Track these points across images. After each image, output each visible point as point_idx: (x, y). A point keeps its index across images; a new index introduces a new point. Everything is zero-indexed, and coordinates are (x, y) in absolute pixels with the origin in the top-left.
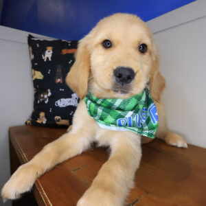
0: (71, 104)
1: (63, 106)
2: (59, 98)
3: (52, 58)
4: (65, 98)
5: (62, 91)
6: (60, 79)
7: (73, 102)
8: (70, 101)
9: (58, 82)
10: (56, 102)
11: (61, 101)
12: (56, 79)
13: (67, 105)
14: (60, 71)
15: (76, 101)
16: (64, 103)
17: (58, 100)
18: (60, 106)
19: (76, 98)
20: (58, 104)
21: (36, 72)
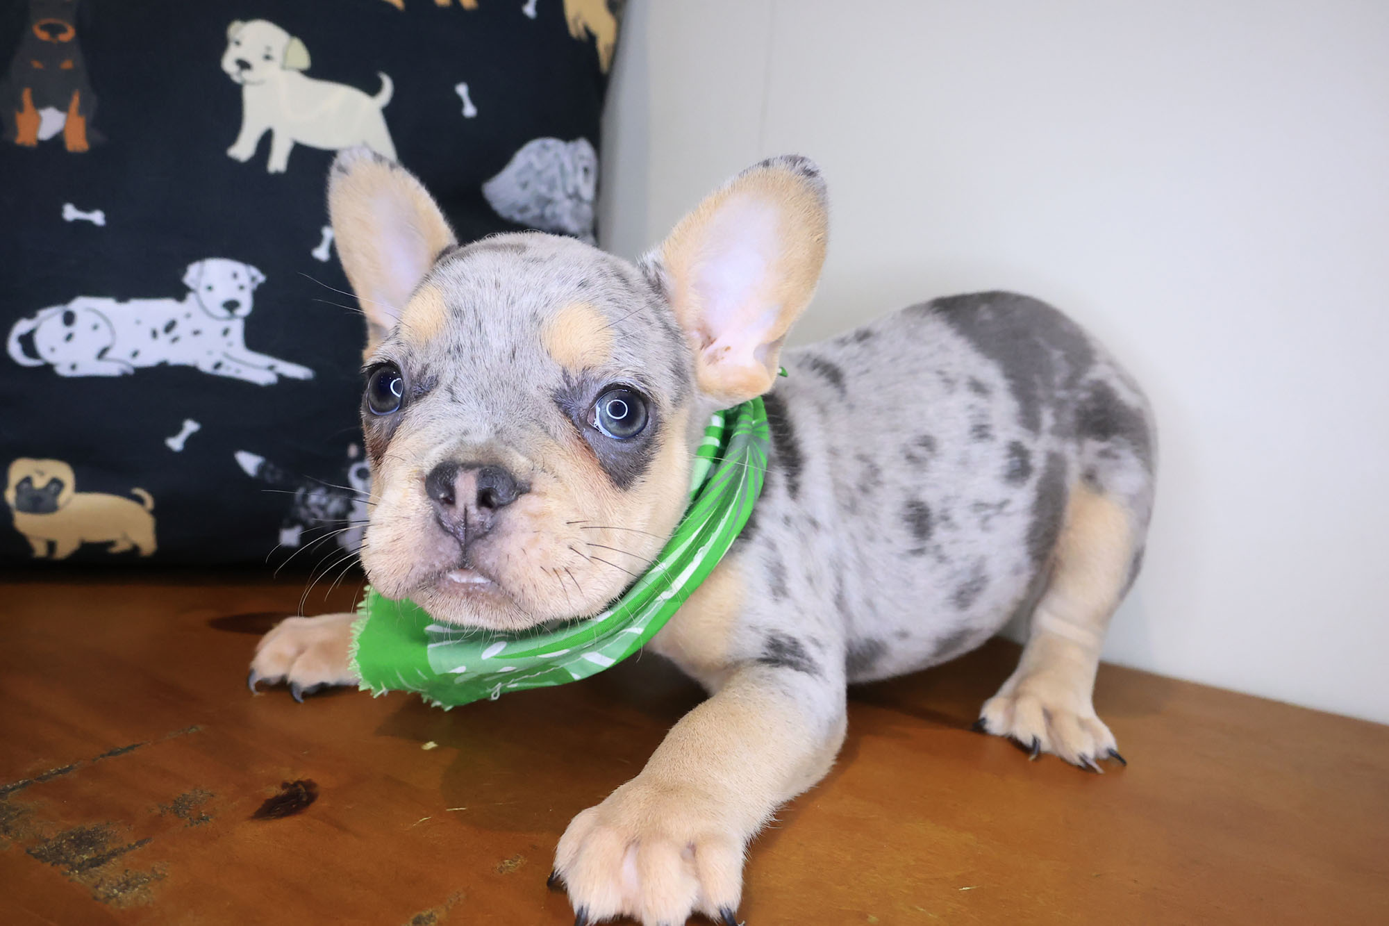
0: (178, 355)
1: (90, 367)
2: (60, 293)
4: (123, 297)
5: (89, 224)
6: (62, 107)
7: (196, 333)
8: (170, 327)
9: (42, 143)
10: (22, 327)
11: (69, 319)
12: (21, 108)
13: (135, 354)
14: (68, 35)
15: (225, 324)
16: (102, 340)
17: (43, 313)
18: (63, 370)
19: (231, 306)
20: (41, 344)
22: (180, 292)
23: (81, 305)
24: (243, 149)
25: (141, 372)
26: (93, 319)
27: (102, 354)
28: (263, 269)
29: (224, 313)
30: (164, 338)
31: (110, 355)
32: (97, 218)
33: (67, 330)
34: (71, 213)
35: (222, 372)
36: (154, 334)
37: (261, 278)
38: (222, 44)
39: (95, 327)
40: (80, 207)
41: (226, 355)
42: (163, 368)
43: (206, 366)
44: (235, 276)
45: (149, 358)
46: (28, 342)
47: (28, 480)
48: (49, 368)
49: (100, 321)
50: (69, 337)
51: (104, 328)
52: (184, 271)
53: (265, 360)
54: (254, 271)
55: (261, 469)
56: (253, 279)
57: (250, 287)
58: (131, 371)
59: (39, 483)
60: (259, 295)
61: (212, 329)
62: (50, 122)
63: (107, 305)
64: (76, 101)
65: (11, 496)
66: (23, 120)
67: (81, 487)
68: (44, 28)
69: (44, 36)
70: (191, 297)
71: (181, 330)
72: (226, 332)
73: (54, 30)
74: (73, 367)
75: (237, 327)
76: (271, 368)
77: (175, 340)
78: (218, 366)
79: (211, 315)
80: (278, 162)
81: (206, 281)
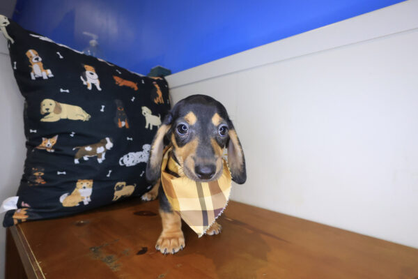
0: (142, 160)
1: (131, 164)
2: (126, 152)
4: (135, 152)
6: (124, 121)
7: (144, 156)
8: (141, 156)
9: (122, 127)
10: (121, 159)
11: (128, 156)
12: (119, 122)
13: (137, 161)
14: (123, 110)
15: (148, 155)
16: (133, 159)
17: (124, 156)
18: (127, 165)
19: (148, 151)
20: (124, 161)
21: (64, 106)
22: (142, 150)
23: (130, 154)
24: (147, 127)
26: (132, 156)
27: (133, 162)
32: (131, 139)
33: (127, 158)
34: (128, 139)
36: (139, 157)
38: (141, 110)
40: (129, 137)
42: (141, 163)
45: (139, 162)
46: (122, 161)
47: (118, 186)
48: (125, 166)
50: (128, 160)
58: (137, 164)
59: (120, 186)
62: (123, 124)
63: (133, 154)
64: (126, 120)
65: (115, 189)
66: (119, 124)
67: (126, 185)
69: (119, 110)
70: (144, 151)
73: (121, 109)
74: (129, 165)
77: (142, 158)
79: (146, 153)
80: (151, 128)
81: (145, 148)
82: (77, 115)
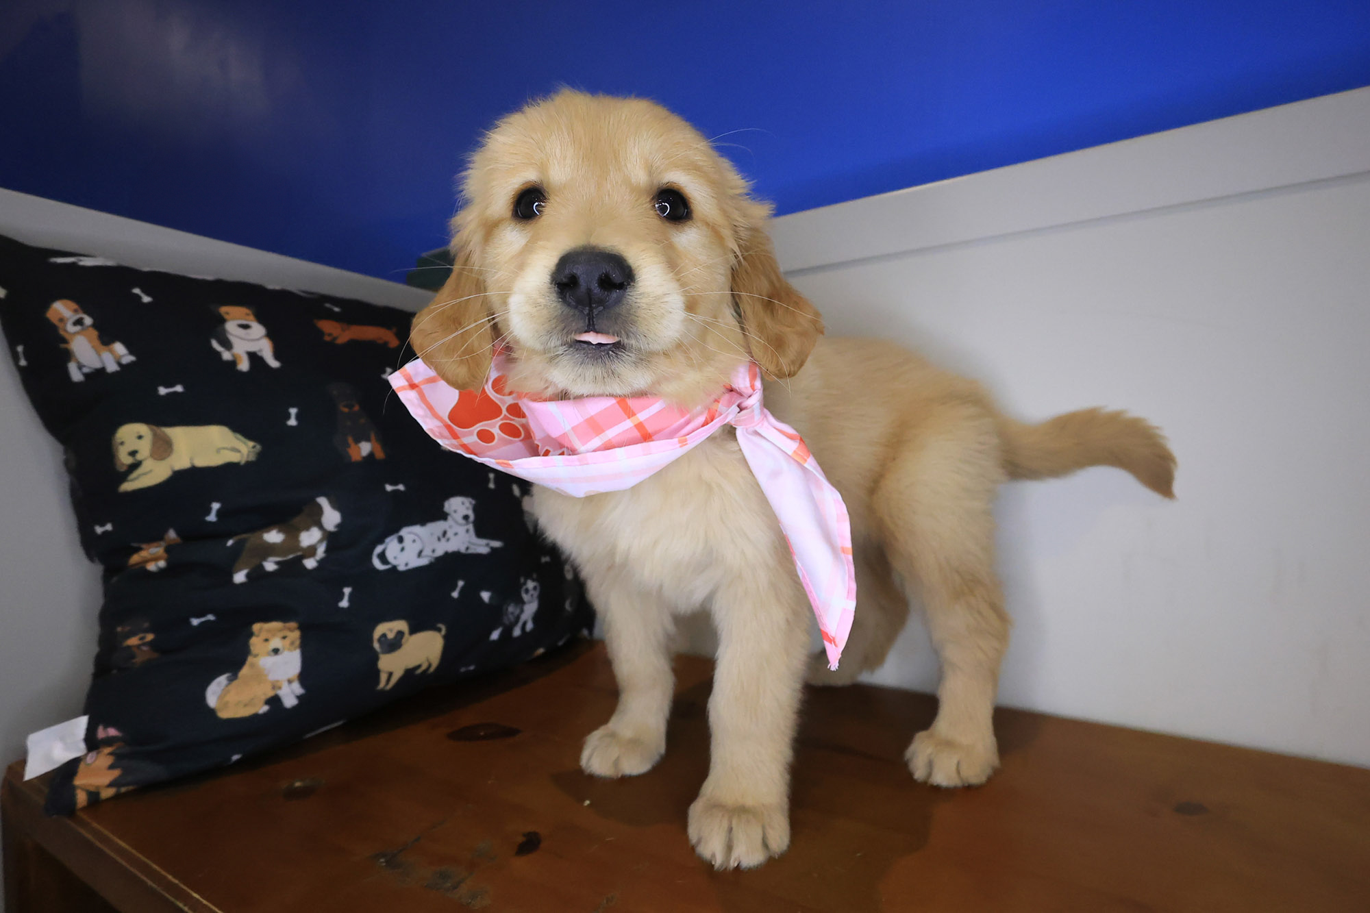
0: (453, 547)
3: (277, 356)
5: (398, 491)
6: (368, 440)
7: (456, 534)
8: (445, 533)
9: (364, 458)
10: (379, 549)
11: (401, 540)
12: (349, 446)
13: (433, 551)
14: (357, 408)
15: (466, 527)
16: (417, 547)
17: (388, 540)
18: (402, 568)
19: (466, 517)
20: (390, 555)
21: (178, 434)
23: (405, 532)
25: (438, 559)
26: (412, 537)
27: (420, 554)
28: (473, 497)
29: (464, 522)
30: (443, 540)
31: (423, 554)
32: (401, 487)
33: (399, 546)
34: (389, 488)
35: (470, 551)
36: (439, 539)
37: (474, 502)
39: (414, 541)
40: (392, 484)
41: (470, 542)
42: (446, 554)
43: (463, 550)
44: (463, 503)
46: (382, 557)
47: (384, 635)
48: (394, 568)
49: (416, 538)
50: (403, 549)
51: (418, 542)
52: (443, 506)
53: (484, 542)
54: (470, 500)
55: (491, 598)
56: (471, 503)
57: (471, 507)
58: (433, 560)
59: (391, 636)
60: (476, 509)
61: (461, 530)
62: (365, 448)
63: (417, 529)
64: (373, 436)
65: (377, 647)
66: (352, 450)
67: (414, 630)
68: (346, 406)
69: (346, 410)
70: (449, 518)
71: (449, 534)
72: (467, 531)
73: (350, 407)
74: (407, 565)
75: (471, 527)
76: (487, 545)
77: (448, 540)
78: (467, 548)
79: (461, 525)
81: (453, 508)
82: (218, 451)
